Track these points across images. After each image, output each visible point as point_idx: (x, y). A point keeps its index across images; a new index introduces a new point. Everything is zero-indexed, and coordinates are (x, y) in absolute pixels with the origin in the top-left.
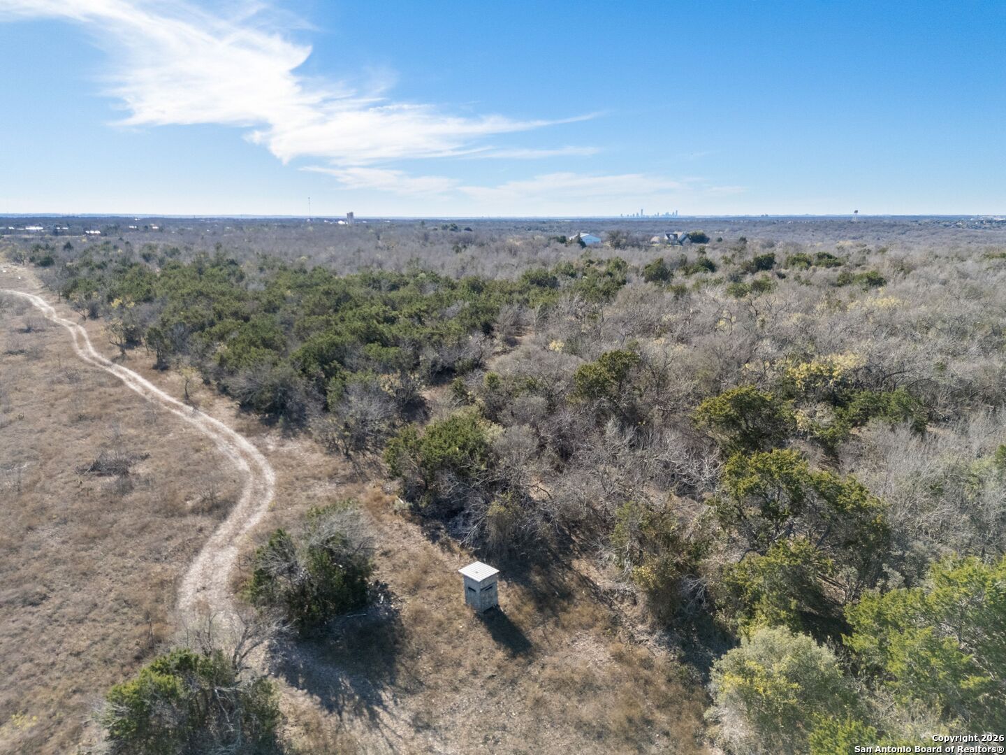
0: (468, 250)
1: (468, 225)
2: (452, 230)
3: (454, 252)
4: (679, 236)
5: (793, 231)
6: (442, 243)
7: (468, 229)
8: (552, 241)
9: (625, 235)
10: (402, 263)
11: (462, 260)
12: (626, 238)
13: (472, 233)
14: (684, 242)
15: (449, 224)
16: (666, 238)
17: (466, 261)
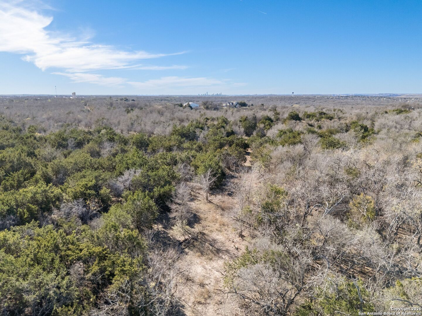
0: (134, 112)
1: (133, 99)
2: (125, 101)
3: (126, 113)
4: (234, 104)
5: (272, 101)
6: (120, 108)
7: (133, 100)
8: (176, 106)
9: (210, 103)
10: (92, 121)
11: (131, 118)
12: (211, 104)
13: (135, 102)
14: (237, 106)
15: (123, 98)
16: (228, 104)
17: (134, 119)
